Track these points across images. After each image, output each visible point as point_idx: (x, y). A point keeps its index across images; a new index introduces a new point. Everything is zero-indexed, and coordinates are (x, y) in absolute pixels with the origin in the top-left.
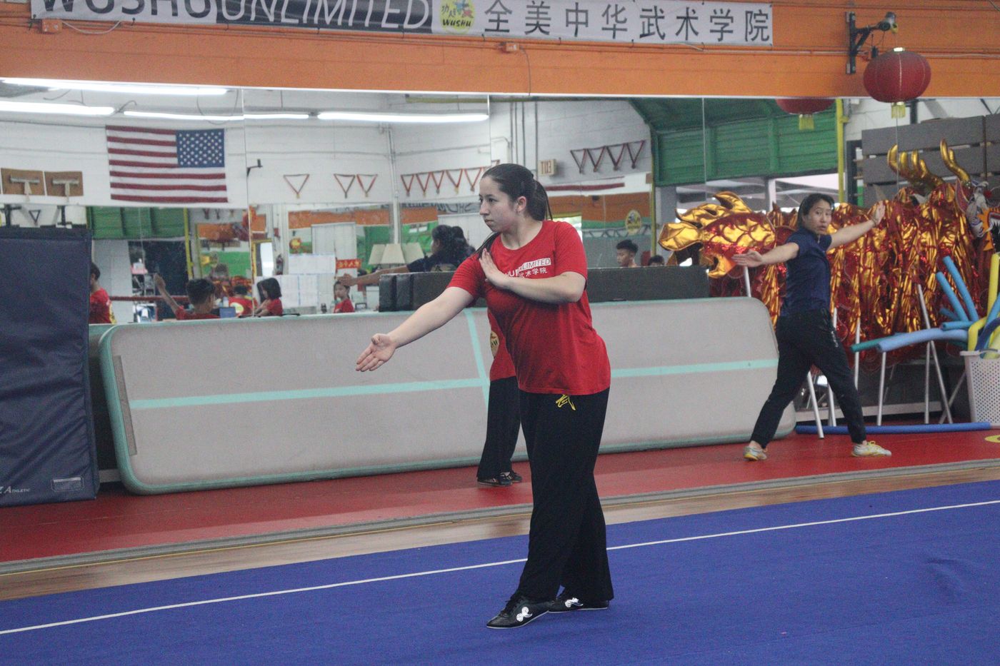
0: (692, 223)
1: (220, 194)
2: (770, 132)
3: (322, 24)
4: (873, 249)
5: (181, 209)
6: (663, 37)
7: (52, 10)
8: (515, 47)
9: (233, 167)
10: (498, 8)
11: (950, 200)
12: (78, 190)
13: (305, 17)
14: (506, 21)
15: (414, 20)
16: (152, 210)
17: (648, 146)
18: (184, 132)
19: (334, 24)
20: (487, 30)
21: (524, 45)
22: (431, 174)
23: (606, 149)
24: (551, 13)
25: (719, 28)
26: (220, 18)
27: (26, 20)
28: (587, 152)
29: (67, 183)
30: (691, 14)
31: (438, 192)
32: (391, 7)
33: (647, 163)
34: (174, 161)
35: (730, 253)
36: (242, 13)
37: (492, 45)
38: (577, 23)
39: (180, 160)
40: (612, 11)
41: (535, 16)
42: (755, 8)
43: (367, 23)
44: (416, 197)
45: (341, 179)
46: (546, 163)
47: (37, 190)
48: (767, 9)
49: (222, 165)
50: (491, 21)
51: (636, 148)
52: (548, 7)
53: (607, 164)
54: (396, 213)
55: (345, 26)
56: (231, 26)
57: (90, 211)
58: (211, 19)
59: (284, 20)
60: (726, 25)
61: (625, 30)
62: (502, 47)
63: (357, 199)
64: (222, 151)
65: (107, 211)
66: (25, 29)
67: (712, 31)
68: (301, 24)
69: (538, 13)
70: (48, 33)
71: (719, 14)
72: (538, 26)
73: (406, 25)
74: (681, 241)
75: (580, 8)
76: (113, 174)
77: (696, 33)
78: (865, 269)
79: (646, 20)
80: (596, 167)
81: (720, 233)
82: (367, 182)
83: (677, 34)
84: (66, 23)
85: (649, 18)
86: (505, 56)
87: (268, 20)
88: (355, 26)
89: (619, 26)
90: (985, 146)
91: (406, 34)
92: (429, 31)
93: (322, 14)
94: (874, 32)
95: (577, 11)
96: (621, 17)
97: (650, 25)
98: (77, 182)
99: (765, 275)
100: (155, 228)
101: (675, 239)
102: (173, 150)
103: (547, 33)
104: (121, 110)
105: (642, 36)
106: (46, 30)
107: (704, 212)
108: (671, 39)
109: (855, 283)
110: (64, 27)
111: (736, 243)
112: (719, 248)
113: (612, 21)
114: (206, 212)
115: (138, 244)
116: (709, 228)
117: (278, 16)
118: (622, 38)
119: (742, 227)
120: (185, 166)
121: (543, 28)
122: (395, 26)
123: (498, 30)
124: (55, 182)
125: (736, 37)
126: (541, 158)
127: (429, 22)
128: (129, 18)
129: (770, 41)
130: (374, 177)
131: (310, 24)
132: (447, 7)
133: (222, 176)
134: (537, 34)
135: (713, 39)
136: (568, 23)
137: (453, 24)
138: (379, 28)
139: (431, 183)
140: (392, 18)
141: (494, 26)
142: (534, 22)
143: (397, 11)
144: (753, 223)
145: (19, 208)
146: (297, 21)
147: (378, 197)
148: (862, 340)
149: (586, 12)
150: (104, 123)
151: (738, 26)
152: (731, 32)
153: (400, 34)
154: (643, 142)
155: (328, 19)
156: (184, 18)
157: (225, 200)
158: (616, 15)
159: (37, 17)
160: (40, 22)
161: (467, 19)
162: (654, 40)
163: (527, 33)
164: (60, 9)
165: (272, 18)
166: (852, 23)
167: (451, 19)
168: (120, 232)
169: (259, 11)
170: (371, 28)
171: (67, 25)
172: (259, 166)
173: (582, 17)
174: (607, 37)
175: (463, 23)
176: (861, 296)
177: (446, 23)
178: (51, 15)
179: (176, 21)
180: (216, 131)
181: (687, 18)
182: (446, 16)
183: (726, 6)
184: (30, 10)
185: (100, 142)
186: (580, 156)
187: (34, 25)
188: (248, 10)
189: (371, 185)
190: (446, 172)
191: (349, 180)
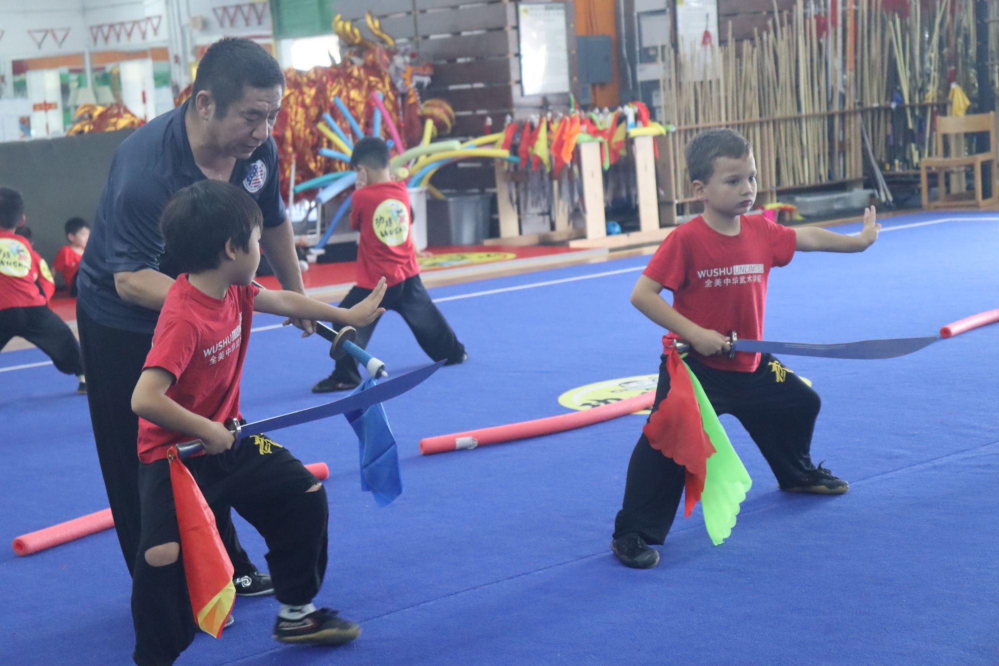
4: (303, 105)
17: (268, 7)
22: (112, 26)
23: (238, 7)
28: (225, 9)
31: (119, 40)
33: (268, 20)
44: (101, 46)
45: (35, 34)
46: (195, 18)
51: (260, 8)
53: (240, 21)
78: (297, 123)
80: (232, 21)
82: (60, 35)
109: (289, 134)
126: (192, 13)
130: (67, 31)
139: (100, 34)
147: (72, 46)
148: (297, 183)
154: (265, 4)
176: (294, 146)
186: (220, 12)
189: (64, 39)
190: (122, 24)
191: (42, 34)
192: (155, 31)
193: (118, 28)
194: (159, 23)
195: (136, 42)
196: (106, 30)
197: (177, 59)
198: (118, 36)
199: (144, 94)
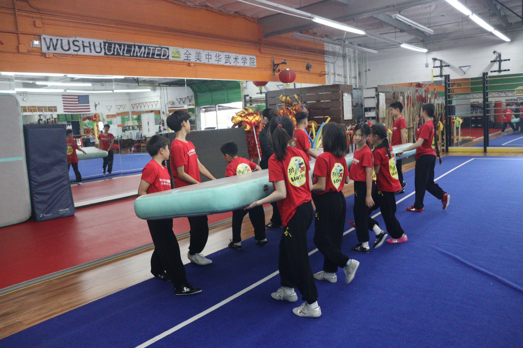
0: (239, 115)
1: (88, 110)
2: (226, 93)
3: (137, 56)
5: (78, 114)
6: (230, 63)
7: (49, 50)
8: (193, 65)
9: (91, 104)
10: (187, 53)
11: (297, 109)
12: (56, 110)
13: (132, 54)
14: (190, 57)
15: (164, 56)
16: (72, 115)
17: (193, 97)
18: (80, 96)
19: (140, 56)
20: (185, 59)
21: (195, 64)
22: (139, 104)
24: (202, 55)
25: (243, 62)
26: (105, 53)
27: (40, 53)
28: (181, 99)
29: (53, 109)
30: (237, 58)
31: (141, 108)
32: (157, 52)
34: (78, 102)
35: (250, 124)
36: (112, 52)
37: (186, 64)
38: (209, 58)
39: (79, 102)
40: (217, 56)
41: (197, 56)
42: (252, 57)
43: (150, 56)
44: (135, 110)
45: (118, 106)
46: (170, 102)
47: (46, 111)
48: (255, 57)
49: (89, 103)
50: (186, 57)
51: (190, 98)
52: (201, 54)
54: (130, 113)
55: (144, 57)
56: (109, 56)
57: (58, 115)
58: (102, 54)
59: (125, 55)
60: (245, 61)
61: (221, 61)
62: (189, 64)
63: (121, 110)
64: (88, 100)
65: (62, 115)
66: (40, 56)
67: (242, 63)
68: (130, 56)
69: (198, 55)
70: (48, 58)
71: (243, 58)
72: (198, 59)
73: (162, 57)
74: (237, 121)
75: (209, 54)
76: (64, 106)
77: (238, 63)
79: (226, 58)
81: (247, 118)
83: (234, 63)
84: (55, 55)
85: (227, 58)
86: (189, 67)
87: (120, 54)
88: (147, 57)
89: (219, 60)
90: (301, 96)
91: (162, 60)
92: (168, 59)
93: (137, 53)
94: (280, 65)
95: (209, 55)
96: (220, 57)
97: (227, 60)
98: (55, 109)
99: (259, 129)
100: (72, 118)
101: (235, 120)
102: (77, 100)
103: (201, 61)
104: (65, 90)
105: (225, 63)
106: (47, 57)
107: (242, 112)
108: (232, 64)
110: (54, 56)
111: (251, 121)
112: (247, 122)
113: (218, 58)
114: (84, 114)
115: (70, 122)
116: (244, 117)
117: (123, 53)
118: (220, 63)
119: (253, 116)
120: (81, 103)
121: (200, 59)
122: (159, 57)
123: (187, 59)
124: (50, 109)
125: (248, 64)
126: (169, 101)
127: (168, 56)
128: (76, 53)
129: (256, 66)
130: (125, 105)
131: (133, 56)
132: (173, 52)
133: (89, 106)
134: (198, 61)
135: (242, 65)
136: (206, 58)
137: (175, 57)
138: (154, 58)
139: (135, 106)
140: (158, 55)
141: (186, 58)
142: (197, 57)
143: (159, 53)
144: (255, 115)
145: (42, 115)
146: (129, 55)
147: (126, 110)
149: (211, 55)
150: (61, 94)
151: (248, 61)
152: (246, 63)
153: (160, 60)
154: (192, 96)
155: (139, 55)
156: (94, 53)
157: (90, 111)
158: (218, 57)
159: (44, 52)
160: (45, 54)
161: (179, 56)
162: (228, 64)
163: (196, 61)
164: (52, 50)
165: (121, 54)
166: (273, 62)
167: (175, 56)
168: (65, 119)
169: (118, 52)
170: (152, 57)
171: (54, 55)
172: (99, 104)
173: (210, 57)
174: (216, 63)
175: (178, 57)
177: (173, 57)
178: (49, 51)
179: (91, 54)
180: (87, 96)
181: (236, 59)
182: (173, 55)
183: (245, 56)
184: (42, 50)
185: (60, 99)
186: (179, 100)
187: (43, 55)
188: (114, 51)
189: (125, 107)
190: (142, 103)
191: (120, 106)
192: (156, 105)
193: (141, 104)
194: (157, 103)
195: (147, 109)
196: (137, 105)
197: (163, 113)
198: (141, 107)
199: (148, 122)
